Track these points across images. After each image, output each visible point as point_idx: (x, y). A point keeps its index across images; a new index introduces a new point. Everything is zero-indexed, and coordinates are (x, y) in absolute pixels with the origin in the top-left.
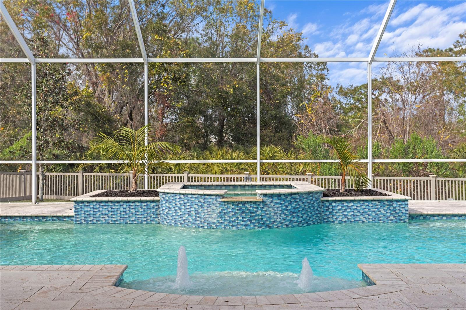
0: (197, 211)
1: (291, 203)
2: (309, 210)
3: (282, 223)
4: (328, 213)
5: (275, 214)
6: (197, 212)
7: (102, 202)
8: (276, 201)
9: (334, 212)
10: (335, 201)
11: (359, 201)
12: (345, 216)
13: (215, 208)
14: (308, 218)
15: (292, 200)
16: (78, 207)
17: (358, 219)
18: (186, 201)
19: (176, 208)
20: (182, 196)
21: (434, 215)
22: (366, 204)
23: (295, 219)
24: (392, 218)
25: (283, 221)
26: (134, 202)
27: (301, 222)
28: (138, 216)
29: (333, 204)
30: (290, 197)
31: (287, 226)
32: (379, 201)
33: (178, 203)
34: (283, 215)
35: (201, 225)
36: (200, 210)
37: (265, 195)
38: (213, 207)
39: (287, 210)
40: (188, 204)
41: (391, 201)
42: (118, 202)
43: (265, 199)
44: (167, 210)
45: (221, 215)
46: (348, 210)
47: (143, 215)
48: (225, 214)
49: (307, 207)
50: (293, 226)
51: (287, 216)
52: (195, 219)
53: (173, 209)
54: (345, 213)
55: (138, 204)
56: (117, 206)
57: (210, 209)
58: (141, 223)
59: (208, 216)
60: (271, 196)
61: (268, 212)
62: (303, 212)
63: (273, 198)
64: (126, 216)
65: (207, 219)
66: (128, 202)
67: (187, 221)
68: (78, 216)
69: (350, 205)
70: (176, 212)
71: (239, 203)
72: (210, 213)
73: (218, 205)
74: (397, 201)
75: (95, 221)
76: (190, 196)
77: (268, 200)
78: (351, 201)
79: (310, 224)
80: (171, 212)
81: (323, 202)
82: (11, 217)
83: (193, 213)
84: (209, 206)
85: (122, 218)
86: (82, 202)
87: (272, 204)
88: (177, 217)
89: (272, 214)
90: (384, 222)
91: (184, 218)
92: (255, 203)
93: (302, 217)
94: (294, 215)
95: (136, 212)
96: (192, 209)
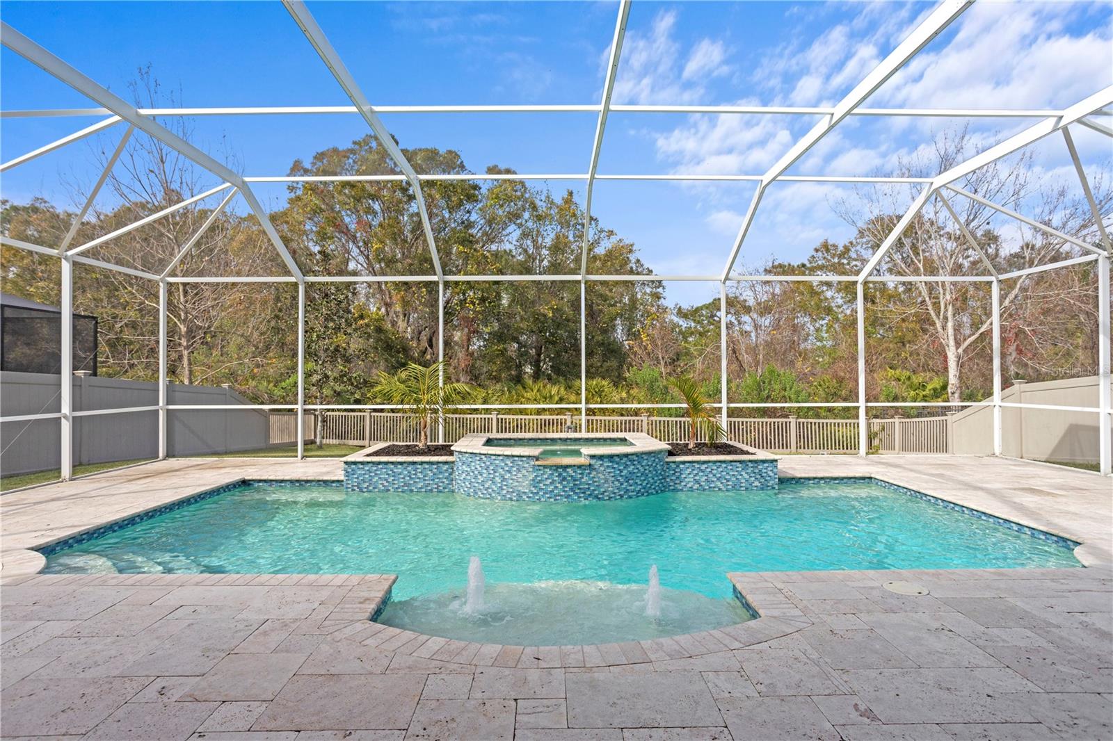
0: (502, 476)
1: (626, 466)
2: (650, 475)
3: (614, 493)
4: (674, 478)
5: (606, 481)
6: (504, 479)
7: (380, 463)
8: (606, 464)
9: (683, 476)
10: (684, 463)
11: (715, 462)
12: (697, 482)
13: (527, 474)
14: (649, 486)
15: (628, 463)
16: (350, 470)
17: (712, 485)
18: (488, 463)
19: (476, 472)
20: (483, 457)
21: (809, 479)
22: (724, 465)
23: (633, 488)
24: (757, 483)
25: (616, 491)
26: (422, 463)
27: (640, 491)
28: (427, 482)
29: (682, 466)
30: (625, 459)
31: (621, 496)
32: (740, 462)
33: (478, 467)
34: (616, 483)
35: (509, 496)
36: (508, 475)
37: (593, 457)
38: (524, 472)
39: (621, 476)
40: (492, 468)
41: (755, 461)
42: (401, 463)
43: (593, 462)
44: (464, 475)
45: (535, 483)
46: (701, 474)
47: (433, 480)
48: (540, 482)
49: (647, 472)
50: (630, 497)
51: (622, 484)
52: (501, 488)
53: (472, 474)
54: (697, 478)
55: (427, 466)
56: (399, 469)
57: (520, 475)
58: (431, 491)
59: (517, 484)
60: (601, 457)
61: (596, 479)
62: (642, 478)
63: (603, 460)
64: (412, 482)
65: (516, 488)
66: (414, 463)
67: (490, 490)
68: (350, 482)
69: (703, 467)
70: (476, 477)
71: (558, 467)
72: (520, 480)
73: (531, 470)
74: (764, 462)
75: (371, 488)
76: (493, 457)
77: (597, 463)
78: (705, 462)
79: (652, 494)
80: (469, 478)
81: (668, 463)
82: (265, 481)
83: (498, 479)
84: (519, 470)
85: (405, 485)
86: (355, 463)
87: (602, 469)
88: (477, 485)
89: (603, 481)
90: (747, 489)
91: (486, 486)
92: (579, 467)
93: (641, 485)
94: (631, 482)
95: (425, 476)
96: (497, 474)
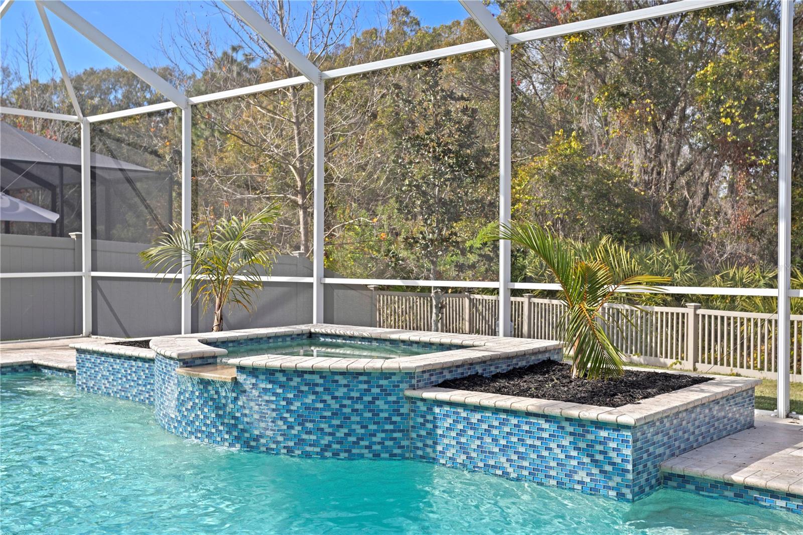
1: (300, 394)
2: (355, 418)
3: (277, 443)
4: (423, 433)
8: (263, 385)
9: (439, 432)
10: (441, 403)
11: (496, 410)
12: (463, 448)
13: (174, 388)
14: (352, 439)
15: (305, 388)
16: (80, 360)
17: (491, 462)
22: (514, 421)
23: (313, 437)
24: (581, 475)
25: (280, 439)
26: (136, 358)
27: (328, 446)
28: (140, 388)
29: (437, 410)
30: (297, 380)
31: (290, 450)
34: (280, 423)
37: (241, 369)
38: (172, 384)
39: (288, 411)
42: (119, 356)
43: (241, 378)
45: (179, 404)
46: (471, 433)
48: (183, 403)
49: (347, 410)
50: (308, 455)
51: (290, 427)
52: (160, 407)
54: (463, 440)
56: (117, 365)
57: (170, 389)
58: (144, 401)
59: (168, 403)
60: (254, 372)
61: (247, 411)
62: (336, 422)
63: (257, 377)
64: (128, 386)
65: (167, 411)
66: (129, 358)
68: (80, 377)
69: (475, 417)
71: (198, 381)
72: (170, 397)
73: (176, 381)
75: (96, 389)
77: (247, 381)
78: (477, 408)
79: (362, 456)
81: (412, 400)
85: (123, 388)
86: (83, 351)
87: (255, 393)
89: (256, 416)
90: (560, 484)
92: (223, 384)
93: (330, 434)
94: (309, 425)
95: (138, 379)
